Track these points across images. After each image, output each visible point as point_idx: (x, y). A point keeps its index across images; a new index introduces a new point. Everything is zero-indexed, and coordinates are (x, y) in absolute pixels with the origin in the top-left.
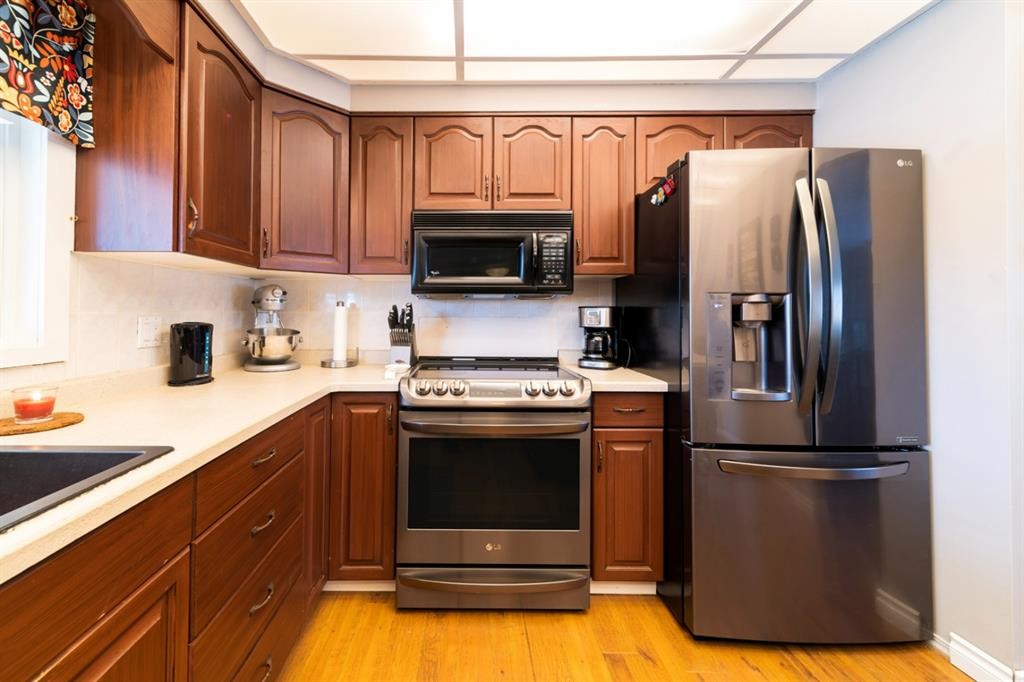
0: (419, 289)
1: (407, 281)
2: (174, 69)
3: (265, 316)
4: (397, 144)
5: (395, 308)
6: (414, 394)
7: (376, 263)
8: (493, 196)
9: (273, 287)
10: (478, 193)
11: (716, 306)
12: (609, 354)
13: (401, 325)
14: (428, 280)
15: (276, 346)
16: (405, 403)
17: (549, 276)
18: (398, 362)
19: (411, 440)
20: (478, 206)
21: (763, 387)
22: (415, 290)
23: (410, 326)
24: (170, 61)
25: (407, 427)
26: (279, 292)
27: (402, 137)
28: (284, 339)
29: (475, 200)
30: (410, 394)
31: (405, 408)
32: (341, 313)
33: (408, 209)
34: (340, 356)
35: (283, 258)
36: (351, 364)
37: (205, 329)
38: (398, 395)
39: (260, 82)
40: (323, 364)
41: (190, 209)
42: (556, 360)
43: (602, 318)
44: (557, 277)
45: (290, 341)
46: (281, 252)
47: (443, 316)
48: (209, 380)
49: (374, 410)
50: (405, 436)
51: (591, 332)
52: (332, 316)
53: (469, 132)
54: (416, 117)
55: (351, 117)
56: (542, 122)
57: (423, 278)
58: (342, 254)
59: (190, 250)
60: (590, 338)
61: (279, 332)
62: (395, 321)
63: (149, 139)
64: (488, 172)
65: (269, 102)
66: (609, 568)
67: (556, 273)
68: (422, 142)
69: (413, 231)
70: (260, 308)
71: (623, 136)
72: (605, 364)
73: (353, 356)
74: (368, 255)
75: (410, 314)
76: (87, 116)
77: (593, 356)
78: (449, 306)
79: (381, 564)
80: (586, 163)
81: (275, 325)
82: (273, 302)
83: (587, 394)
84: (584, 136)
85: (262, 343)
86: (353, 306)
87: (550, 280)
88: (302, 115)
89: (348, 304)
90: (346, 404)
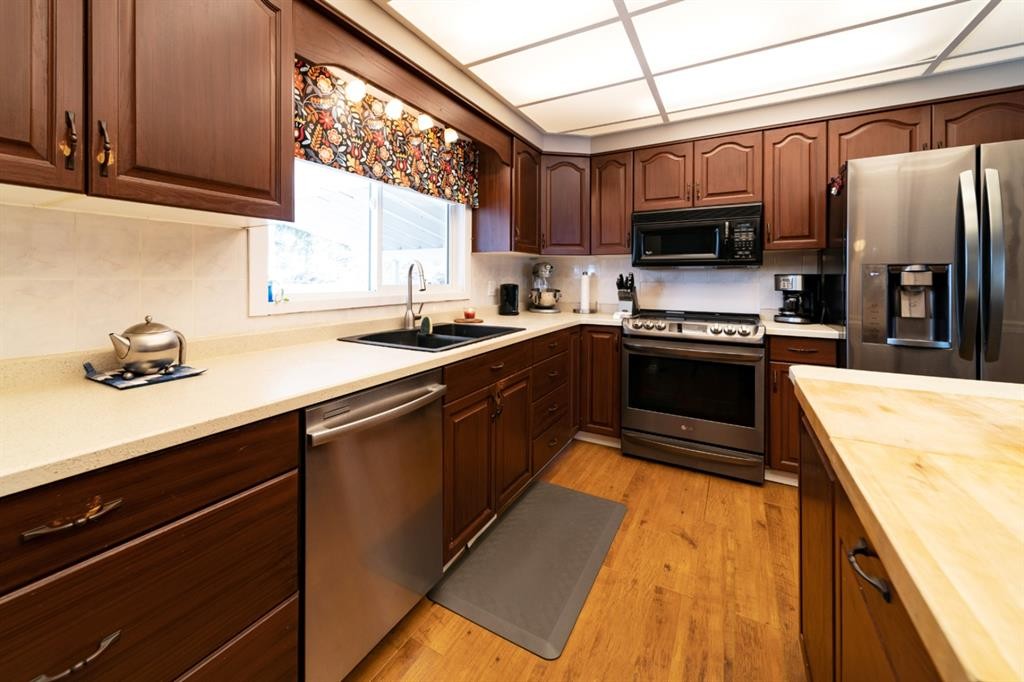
0: (638, 263)
1: (629, 259)
2: (509, 169)
3: (539, 281)
4: (622, 171)
5: (621, 276)
6: (631, 327)
7: (608, 248)
8: (693, 196)
9: (545, 264)
10: (681, 196)
11: (872, 274)
12: (801, 311)
13: (626, 287)
14: (644, 257)
15: (547, 298)
16: (626, 332)
17: (740, 253)
18: (624, 311)
19: (630, 355)
20: (682, 204)
21: (931, 338)
22: (634, 264)
23: (632, 288)
24: (508, 165)
25: (627, 347)
26: (548, 267)
27: (625, 165)
28: (551, 294)
29: (679, 201)
30: (629, 326)
31: (626, 336)
32: (585, 279)
33: (629, 211)
34: (585, 306)
35: (553, 248)
36: (592, 311)
37: (515, 287)
38: (621, 328)
39: (540, 152)
40: (575, 311)
41: (516, 231)
42: (757, 317)
43: (796, 283)
44: (747, 253)
45: (555, 296)
46: (552, 245)
47: (660, 282)
48: (517, 314)
49: (607, 337)
50: (627, 352)
51: (787, 294)
52: (580, 281)
53: (675, 155)
54: (635, 150)
55: (592, 157)
56: (735, 139)
57: (641, 256)
58: (587, 244)
59: (516, 250)
60: (786, 298)
61: (548, 290)
62: (621, 284)
63: (500, 201)
64: (689, 181)
65: (545, 162)
66: (783, 462)
67: (746, 250)
68: (639, 167)
69: (633, 226)
70: (538, 276)
71: (814, 138)
72: (798, 320)
73: (593, 308)
74: (603, 242)
75: (632, 280)
76: (476, 195)
77: (787, 313)
78: (664, 274)
79: (611, 427)
80: (777, 163)
81: (545, 287)
82: (546, 272)
83: (760, 335)
84: (774, 144)
85: (540, 297)
86: (593, 274)
87: (741, 255)
88: (562, 164)
89: (589, 274)
90: (590, 332)
